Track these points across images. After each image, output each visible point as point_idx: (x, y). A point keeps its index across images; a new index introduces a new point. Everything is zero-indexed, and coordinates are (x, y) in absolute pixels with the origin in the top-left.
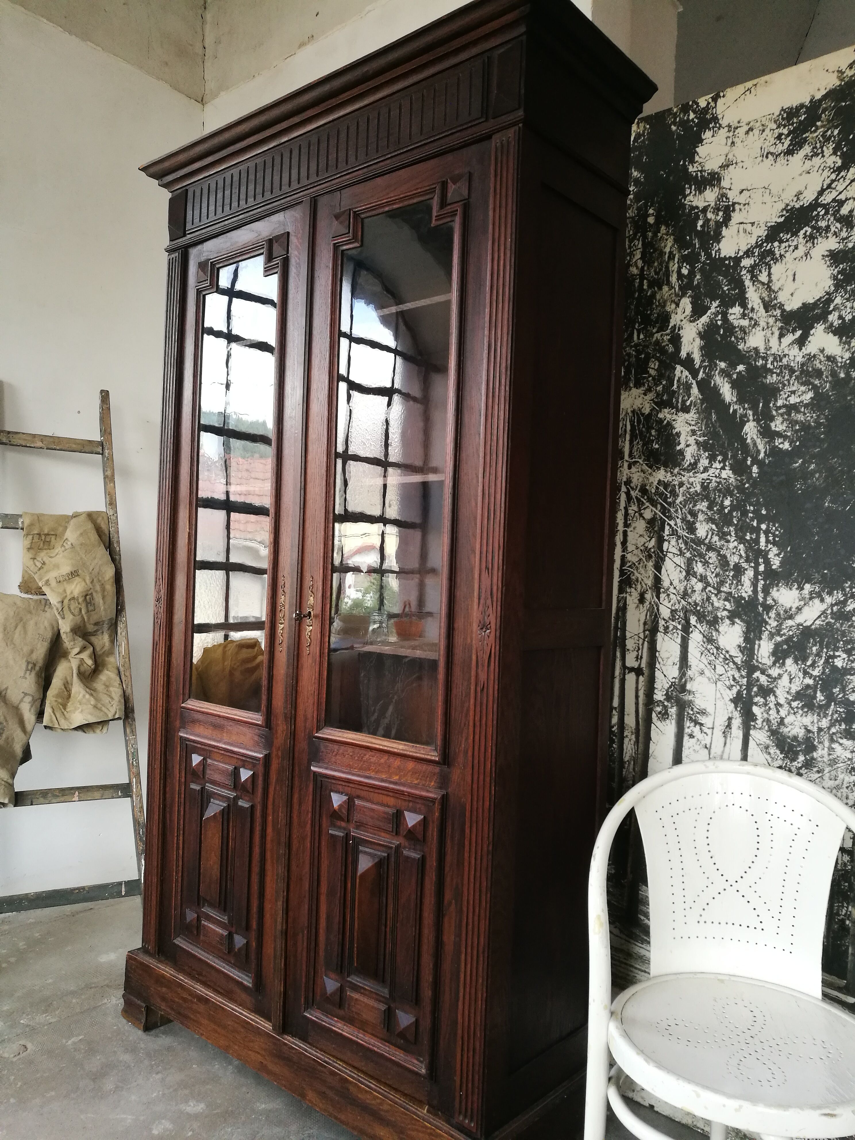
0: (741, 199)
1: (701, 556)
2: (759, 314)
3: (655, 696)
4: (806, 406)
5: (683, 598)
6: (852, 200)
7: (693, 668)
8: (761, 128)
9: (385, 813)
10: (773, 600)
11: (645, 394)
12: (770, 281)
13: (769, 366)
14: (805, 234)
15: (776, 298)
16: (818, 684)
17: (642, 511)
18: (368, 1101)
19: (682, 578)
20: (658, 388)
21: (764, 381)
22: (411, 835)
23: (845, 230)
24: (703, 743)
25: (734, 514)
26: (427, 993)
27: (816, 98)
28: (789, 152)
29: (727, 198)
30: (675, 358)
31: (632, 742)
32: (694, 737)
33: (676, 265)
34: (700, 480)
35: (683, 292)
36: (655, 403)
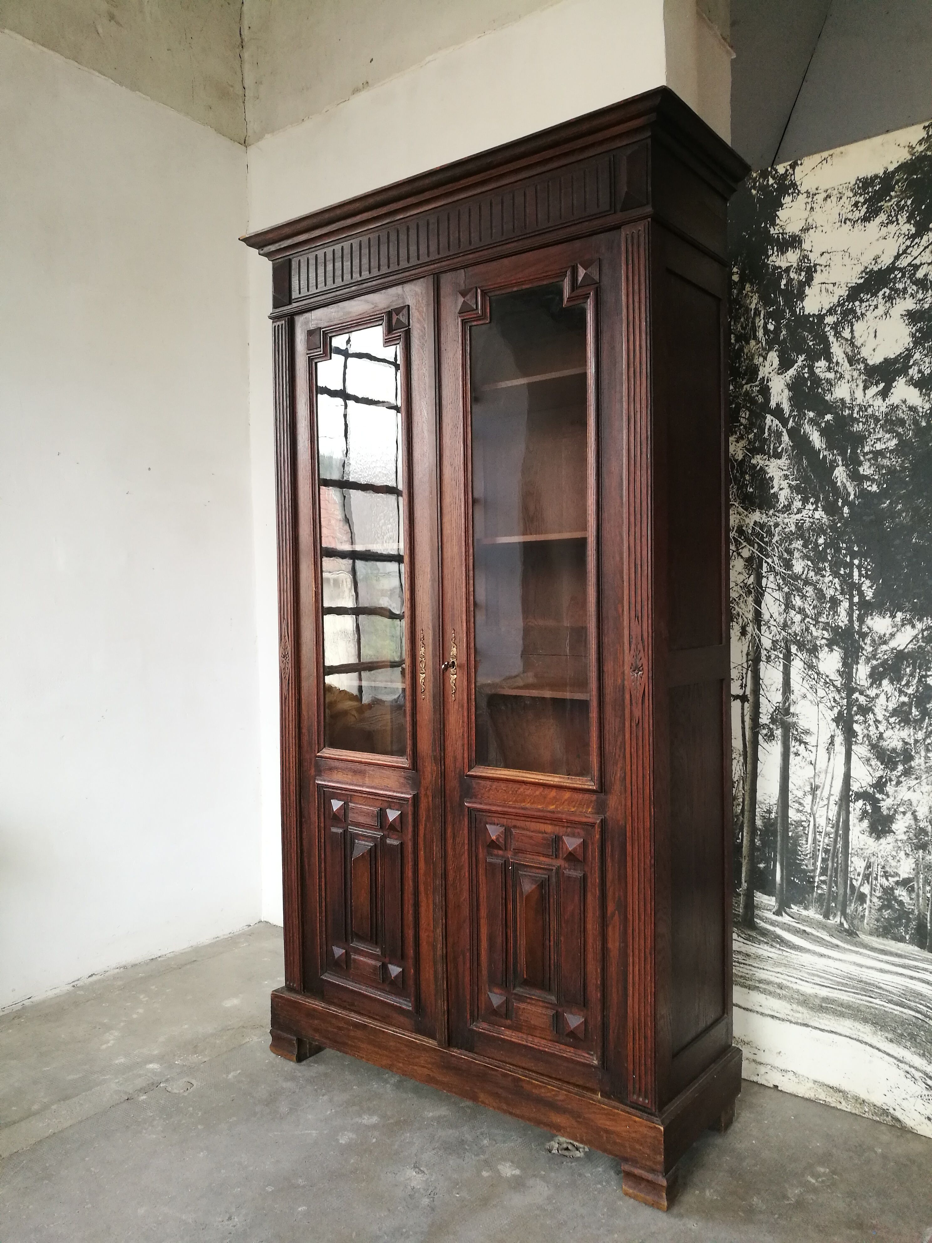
0: (822, 261)
1: (799, 590)
2: (844, 368)
3: (760, 720)
4: (891, 452)
5: (783, 629)
6: (926, 265)
7: (796, 692)
8: (839, 195)
9: (544, 839)
10: (868, 627)
11: (737, 442)
12: (853, 337)
13: (855, 415)
14: (884, 294)
15: (859, 353)
16: (913, 701)
17: (740, 551)
18: (543, 1095)
19: (782, 610)
20: (750, 436)
21: (851, 429)
22: (571, 857)
23: (921, 292)
24: (808, 759)
25: (828, 551)
26: (594, 994)
27: (889, 170)
28: (866, 219)
29: (808, 260)
30: (765, 407)
31: (741, 763)
32: (799, 755)
33: (762, 321)
34: (795, 521)
35: (770, 346)
36: (747, 449)
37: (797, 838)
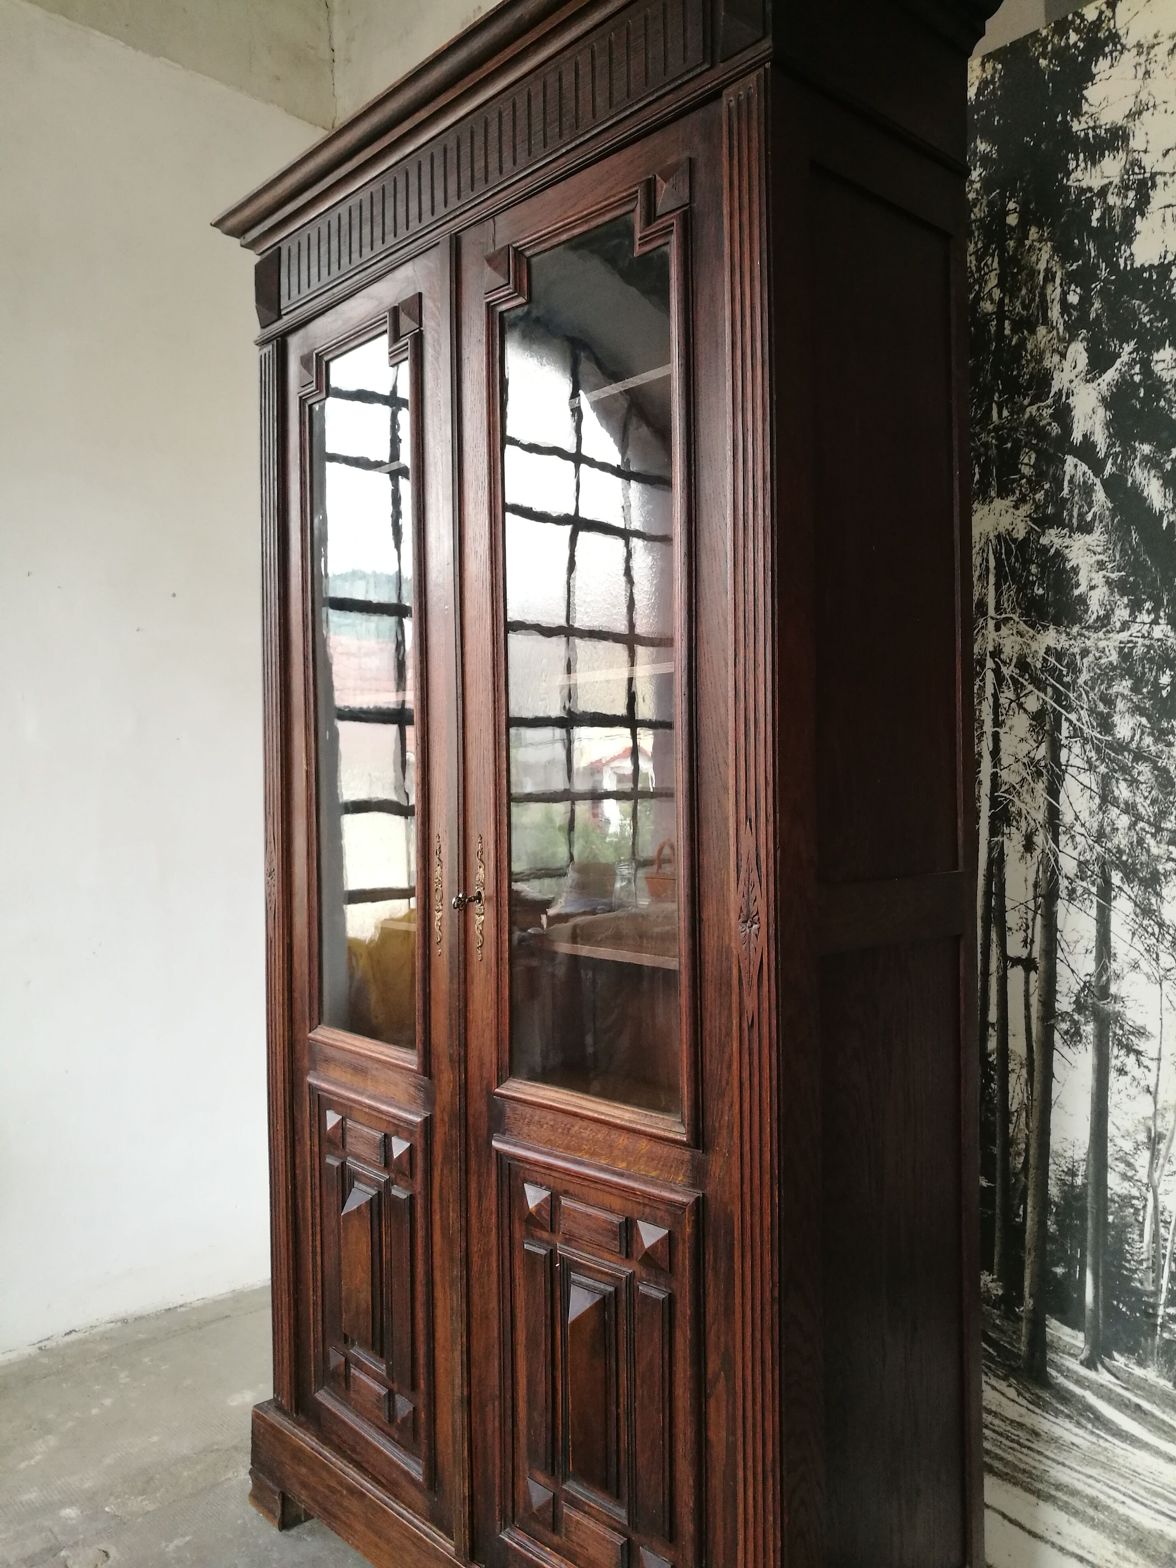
0: (1165, 166)
1: (1125, 770)
3: (1057, 1005)
5: (1098, 841)
7: (1120, 957)
9: (605, 1221)
11: (1016, 507)
17: (1023, 700)
19: (1095, 807)
20: (1037, 496)
22: (649, 1258)
24: (1143, 1083)
26: (687, 1527)
29: (1140, 167)
30: (1064, 444)
31: (1023, 1080)
32: (1126, 1073)
33: (1059, 290)
34: (1117, 644)
35: (1072, 330)
36: (1033, 520)
37: (1122, 1228)
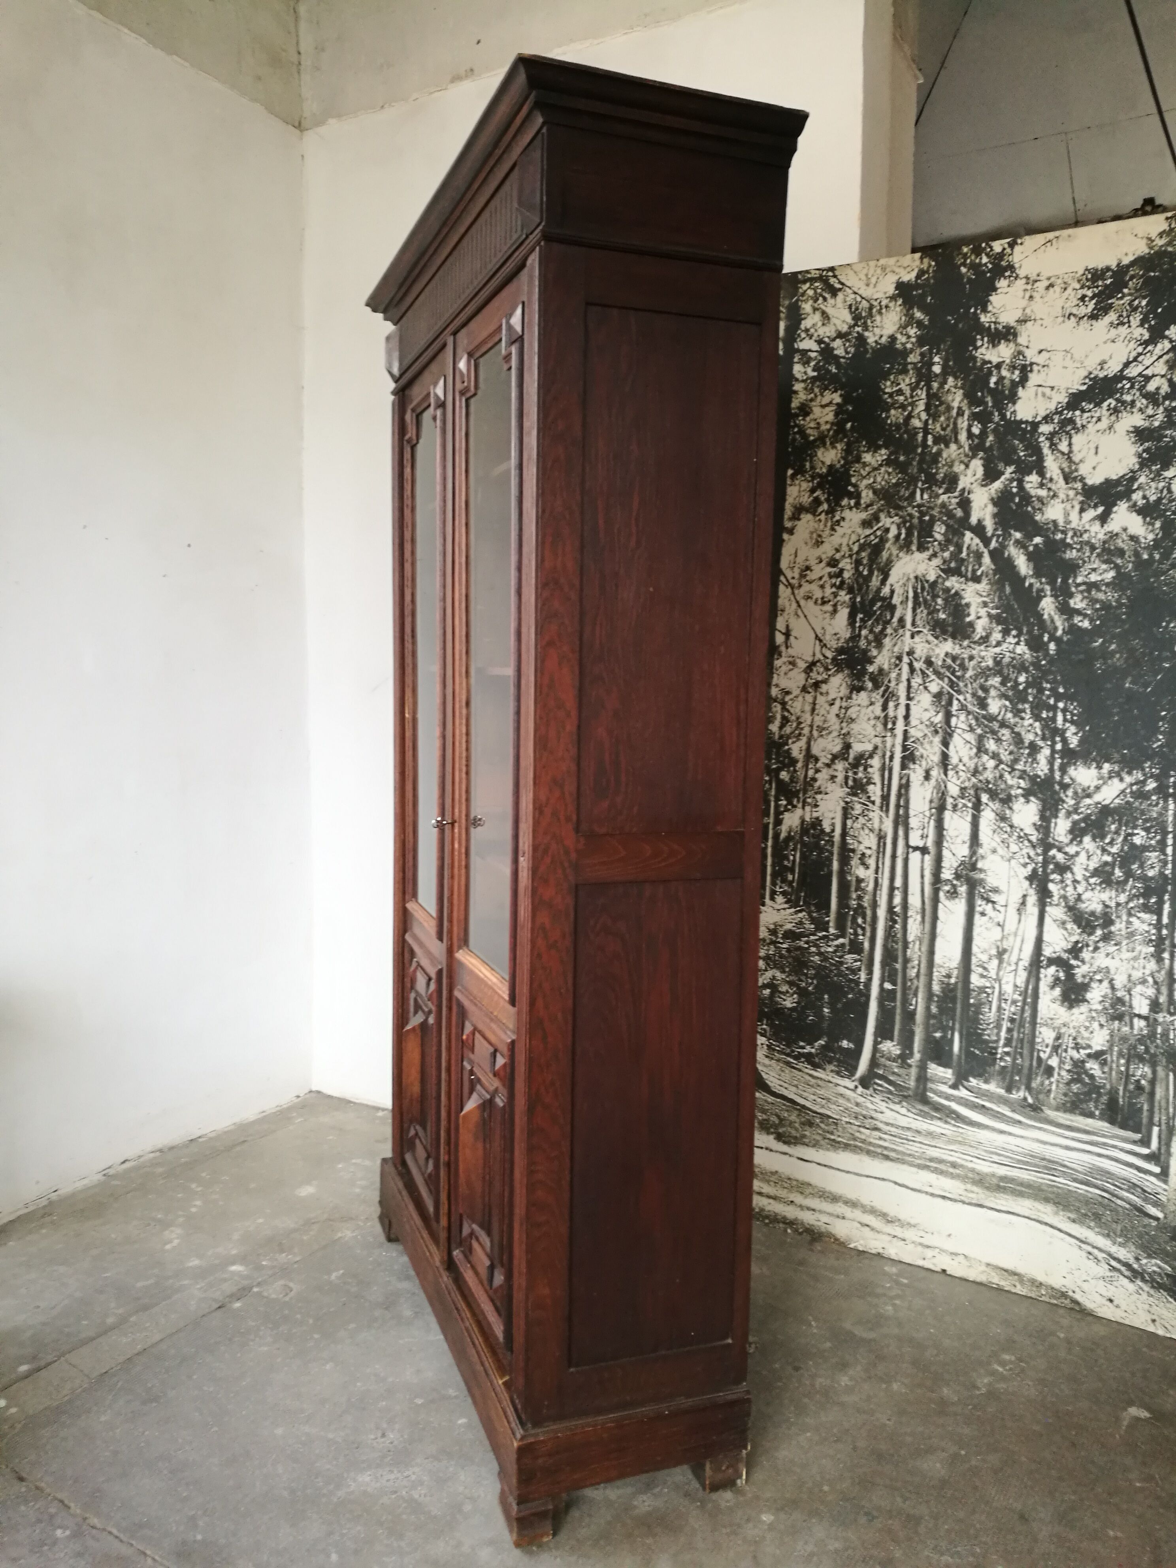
0: (1040, 359)
2: (1058, 486)
3: (942, 875)
4: (1107, 585)
5: (974, 775)
6: (1158, 377)
7: (985, 846)
8: (1063, 286)
10: (1071, 779)
11: (930, 559)
12: (1071, 452)
13: (1069, 540)
14: (1109, 406)
15: (1076, 470)
16: (1116, 861)
17: (927, 684)
19: (973, 754)
20: (945, 554)
21: (1063, 556)
23: (1151, 407)
24: (996, 920)
25: (1030, 691)
27: (1123, 263)
28: (1093, 317)
29: (1024, 357)
30: (965, 523)
31: (918, 922)
32: (986, 915)
33: (966, 423)
34: (992, 655)
35: (974, 451)
36: (941, 570)
37: (979, 1006)
